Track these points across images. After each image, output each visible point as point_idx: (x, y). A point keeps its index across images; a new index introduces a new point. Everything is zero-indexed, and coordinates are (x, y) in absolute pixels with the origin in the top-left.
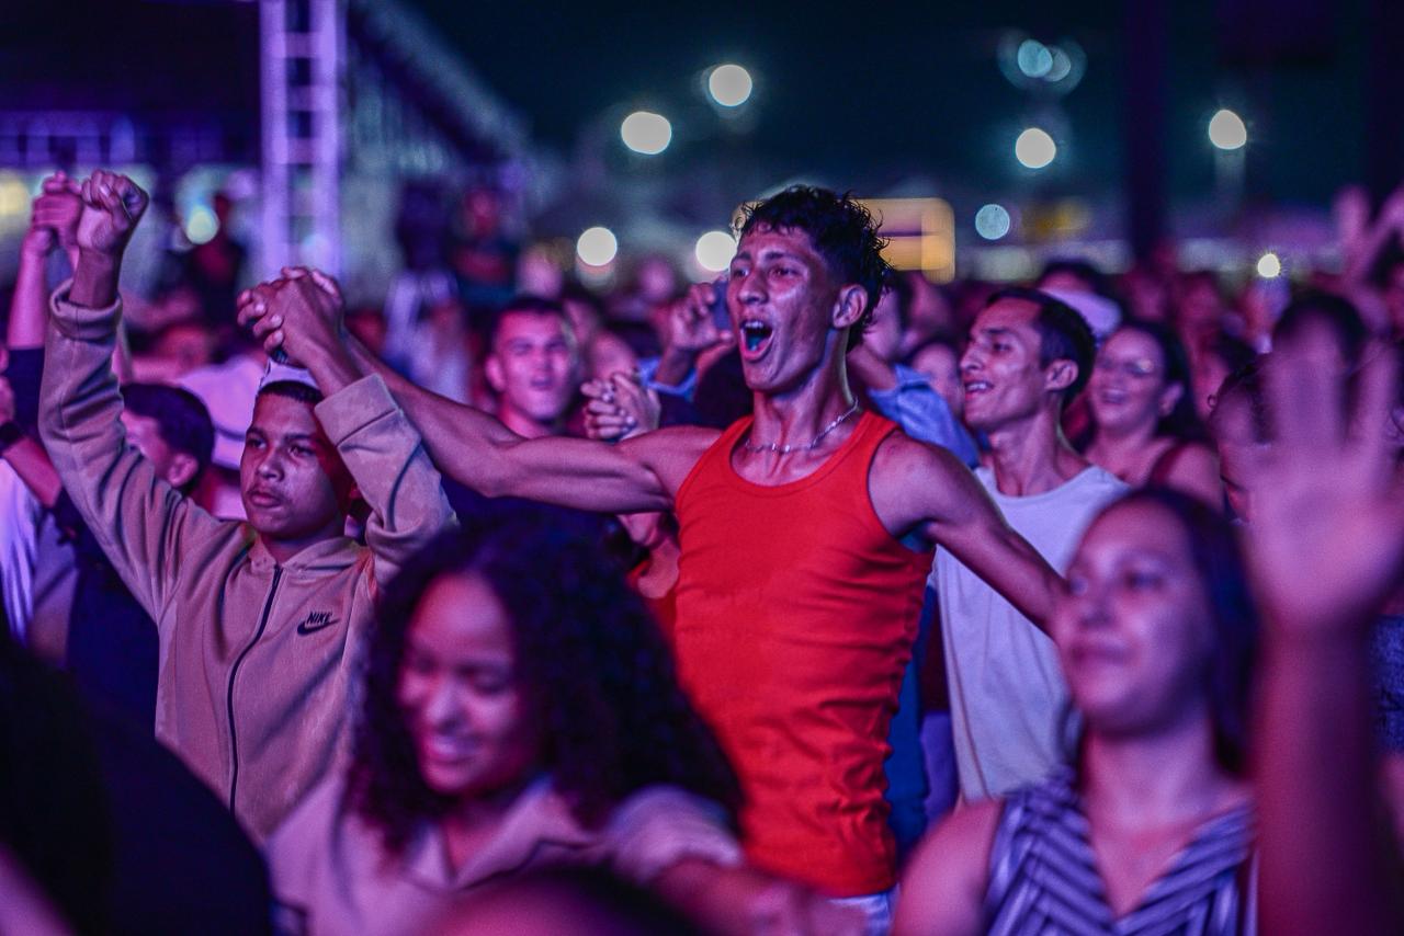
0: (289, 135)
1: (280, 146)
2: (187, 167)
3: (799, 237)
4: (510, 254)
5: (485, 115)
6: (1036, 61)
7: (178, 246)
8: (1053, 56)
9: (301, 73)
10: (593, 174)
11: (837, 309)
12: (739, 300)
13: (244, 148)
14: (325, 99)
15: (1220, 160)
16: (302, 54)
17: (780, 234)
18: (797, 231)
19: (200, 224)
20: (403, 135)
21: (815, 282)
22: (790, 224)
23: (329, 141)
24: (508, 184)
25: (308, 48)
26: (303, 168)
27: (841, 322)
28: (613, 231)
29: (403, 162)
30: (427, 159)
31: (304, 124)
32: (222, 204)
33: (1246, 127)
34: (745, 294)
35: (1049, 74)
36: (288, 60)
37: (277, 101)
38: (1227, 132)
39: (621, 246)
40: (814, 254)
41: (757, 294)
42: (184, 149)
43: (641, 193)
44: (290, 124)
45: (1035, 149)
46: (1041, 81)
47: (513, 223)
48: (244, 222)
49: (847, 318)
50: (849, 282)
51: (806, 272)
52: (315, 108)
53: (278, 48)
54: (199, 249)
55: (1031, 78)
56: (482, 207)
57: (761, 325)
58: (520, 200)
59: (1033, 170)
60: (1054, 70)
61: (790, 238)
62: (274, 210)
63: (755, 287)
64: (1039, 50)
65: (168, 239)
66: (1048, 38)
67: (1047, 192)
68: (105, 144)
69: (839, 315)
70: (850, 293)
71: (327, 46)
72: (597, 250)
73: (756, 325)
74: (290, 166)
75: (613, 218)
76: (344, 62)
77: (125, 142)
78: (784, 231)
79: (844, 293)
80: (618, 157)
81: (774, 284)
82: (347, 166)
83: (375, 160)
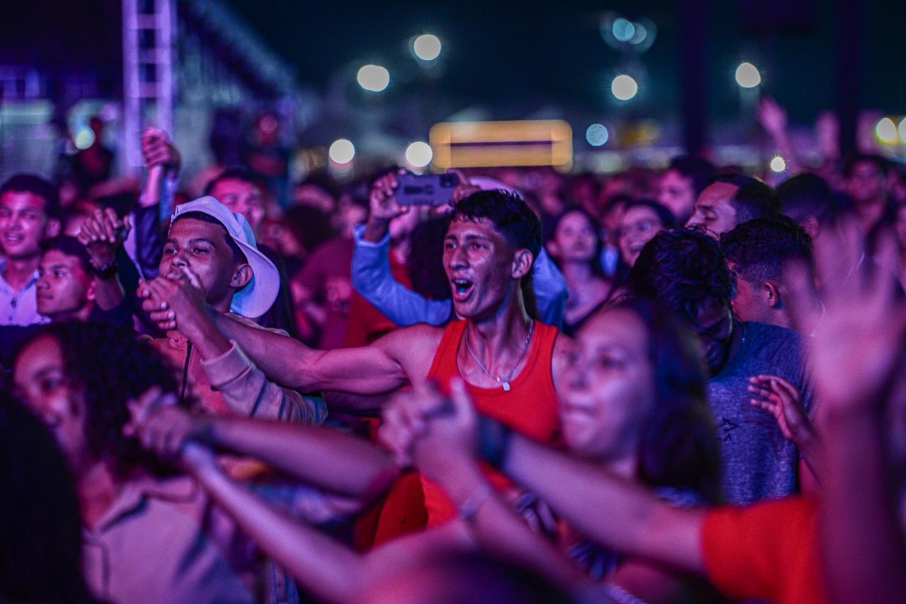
0: (140, 81)
1: (135, 88)
2: (75, 102)
3: (486, 223)
4: (285, 156)
5: (269, 67)
6: (624, 31)
7: (69, 151)
8: (636, 28)
9: (148, 39)
10: (339, 105)
11: (514, 266)
12: (450, 266)
13: (112, 89)
14: (164, 57)
15: (743, 95)
16: (149, 26)
17: (474, 222)
18: (485, 220)
19: (83, 138)
20: (215, 80)
21: (497, 251)
22: (480, 215)
23: (167, 84)
24: (283, 111)
25: (154, 23)
26: (149, 101)
27: (517, 274)
28: (353, 142)
29: (215, 98)
30: (230, 95)
31: (150, 73)
32: (96, 124)
33: (761, 74)
34: (454, 263)
35: (632, 39)
36: (139, 31)
37: (133, 58)
38: (748, 76)
39: (358, 151)
40: (497, 234)
41: (462, 263)
42: (73, 89)
43: (371, 117)
44: (140, 72)
45: (624, 88)
46: (628, 44)
47: (287, 138)
48: (111, 136)
49: (521, 271)
50: (520, 248)
51: (492, 247)
52: (157, 62)
53: (133, 24)
54: (82, 153)
55: (620, 42)
56: (266, 126)
57: (465, 282)
58: (291, 121)
59: (624, 101)
60: (635, 36)
61: (480, 225)
62: (131, 128)
63: (460, 259)
64: (627, 24)
65: (63, 147)
66: (633, 17)
67: (633, 115)
68: (21, 86)
69: (516, 270)
70: (522, 255)
71: (165, 22)
72: (342, 154)
73: (461, 282)
74: (141, 99)
75: (351, 133)
76: (175, 31)
77: (34, 85)
78: (477, 220)
79: (518, 255)
80: (355, 93)
81: (472, 254)
82: (178, 100)
83: (196, 96)
